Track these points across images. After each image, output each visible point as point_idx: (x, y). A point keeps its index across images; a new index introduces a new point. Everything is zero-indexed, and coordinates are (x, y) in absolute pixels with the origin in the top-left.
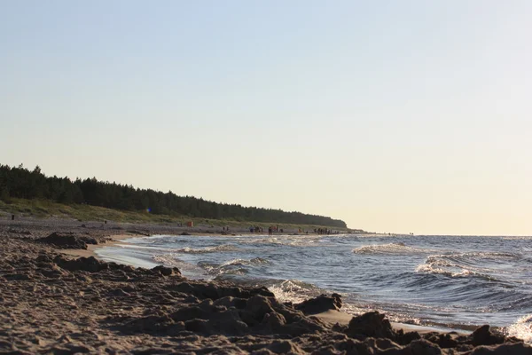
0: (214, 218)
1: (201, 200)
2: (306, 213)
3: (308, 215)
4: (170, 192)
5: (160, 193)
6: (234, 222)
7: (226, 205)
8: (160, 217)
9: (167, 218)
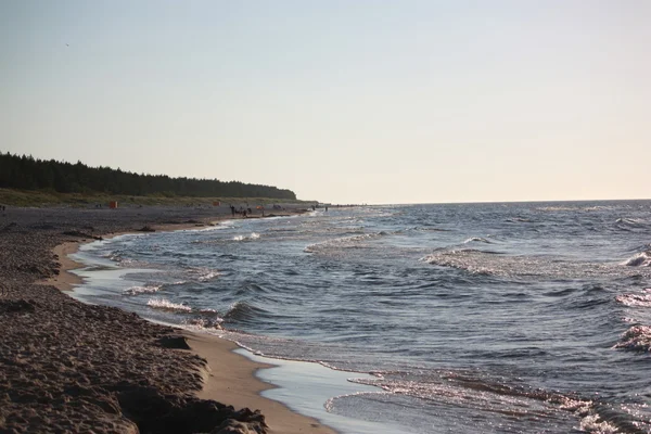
0: (138, 195)
1: (119, 171)
2: (247, 183)
3: (249, 185)
4: (79, 163)
5: (68, 165)
6: (163, 198)
7: (149, 176)
8: (70, 196)
9: (79, 196)
